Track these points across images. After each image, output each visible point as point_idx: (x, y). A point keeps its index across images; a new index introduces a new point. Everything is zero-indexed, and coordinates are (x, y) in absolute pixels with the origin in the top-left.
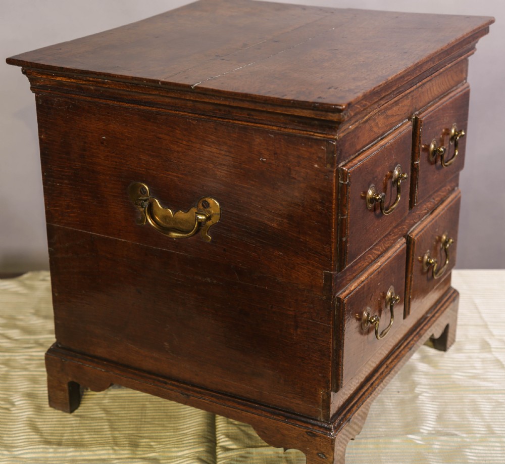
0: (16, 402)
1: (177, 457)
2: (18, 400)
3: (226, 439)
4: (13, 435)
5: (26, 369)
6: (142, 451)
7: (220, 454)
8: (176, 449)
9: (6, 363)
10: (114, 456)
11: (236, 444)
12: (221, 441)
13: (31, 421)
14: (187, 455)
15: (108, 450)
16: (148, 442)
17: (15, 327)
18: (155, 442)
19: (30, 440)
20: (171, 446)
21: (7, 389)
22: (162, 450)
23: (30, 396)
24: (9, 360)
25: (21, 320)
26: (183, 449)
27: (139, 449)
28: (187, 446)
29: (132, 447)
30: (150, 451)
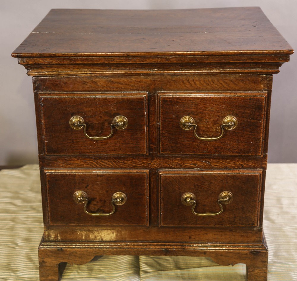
0: (19, 243)
1: (116, 277)
3: (146, 266)
4: (17, 264)
5: (25, 224)
6: (95, 273)
7: (142, 275)
8: (116, 272)
9: (13, 220)
11: (152, 269)
12: (143, 267)
13: (28, 255)
14: (122, 276)
15: (75, 272)
16: (99, 268)
17: (18, 198)
18: (103, 268)
19: (27, 266)
20: (113, 270)
21: (13, 236)
22: (107, 272)
23: (27, 240)
24: (15, 218)
25: (22, 194)
26: (120, 272)
27: (93, 272)
28: (122, 270)
29: (89, 271)
30: (100, 273)
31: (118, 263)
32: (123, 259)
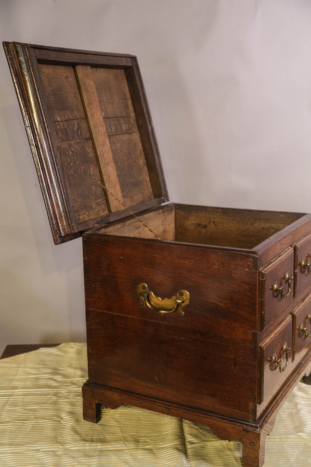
0: (63, 417)
1: (163, 448)
2: (65, 416)
3: (191, 437)
4: (64, 437)
5: (68, 398)
6: (142, 444)
7: (189, 446)
8: (162, 443)
9: (56, 395)
10: (125, 448)
11: (197, 440)
12: (188, 438)
13: (74, 428)
14: (169, 447)
15: (122, 444)
16: (144, 439)
17: (58, 374)
18: (149, 439)
19: (74, 439)
20: (159, 441)
21: (57, 410)
22: (153, 444)
23: (71, 413)
24: (57, 393)
25: (61, 370)
26: (166, 443)
27: (140, 443)
28: (168, 441)
29: (136, 442)
30: (146, 444)
31: (163, 434)
32: (167, 431)
